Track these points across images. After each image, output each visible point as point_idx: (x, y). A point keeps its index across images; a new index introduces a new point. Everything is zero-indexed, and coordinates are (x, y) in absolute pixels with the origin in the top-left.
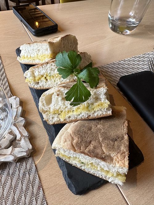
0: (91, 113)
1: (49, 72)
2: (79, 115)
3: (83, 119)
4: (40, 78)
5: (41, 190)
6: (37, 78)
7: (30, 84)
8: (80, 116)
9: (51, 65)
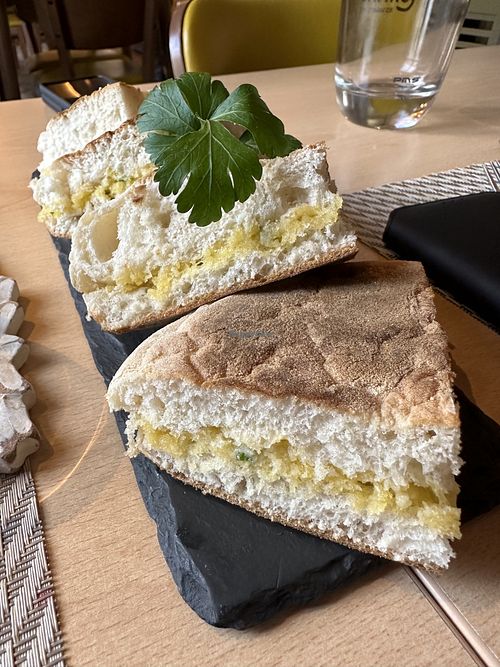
0: (271, 257)
1: (118, 162)
2: (224, 271)
3: (241, 287)
4: (87, 197)
5: (50, 609)
6: (76, 197)
7: (55, 223)
8: (229, 273)
9: (125, 137)
